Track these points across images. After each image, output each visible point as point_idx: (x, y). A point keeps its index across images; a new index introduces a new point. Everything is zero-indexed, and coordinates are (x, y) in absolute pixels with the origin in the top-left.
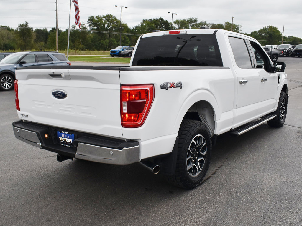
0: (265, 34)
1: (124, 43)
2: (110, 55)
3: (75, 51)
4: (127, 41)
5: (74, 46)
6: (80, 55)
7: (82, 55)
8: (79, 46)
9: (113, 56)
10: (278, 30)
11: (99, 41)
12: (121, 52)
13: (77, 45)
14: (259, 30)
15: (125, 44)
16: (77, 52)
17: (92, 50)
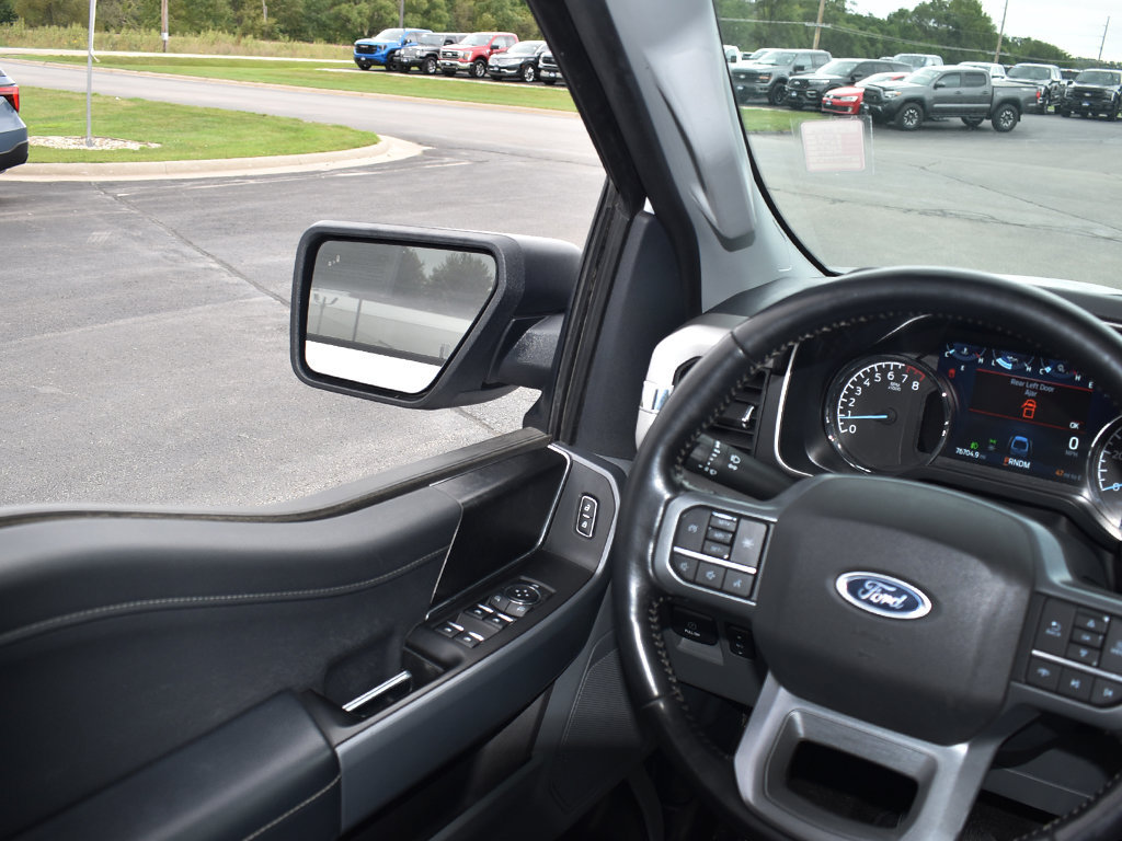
0: (937, 22)
1: (429, 20)
2: (353, 62)
3: (236, 38)
4: (440, 12)
5: (239, 21)
6: (251, 55)
7: (260, 55)
8: (257, 22)
9: (364, 66)
10: (984, 10)
11: (336, 8)
12: (397, 53)
13: (249, 18)
14: (916, 8)
15: (431, 22)
16: (246, 45)
17: (303, 40)
